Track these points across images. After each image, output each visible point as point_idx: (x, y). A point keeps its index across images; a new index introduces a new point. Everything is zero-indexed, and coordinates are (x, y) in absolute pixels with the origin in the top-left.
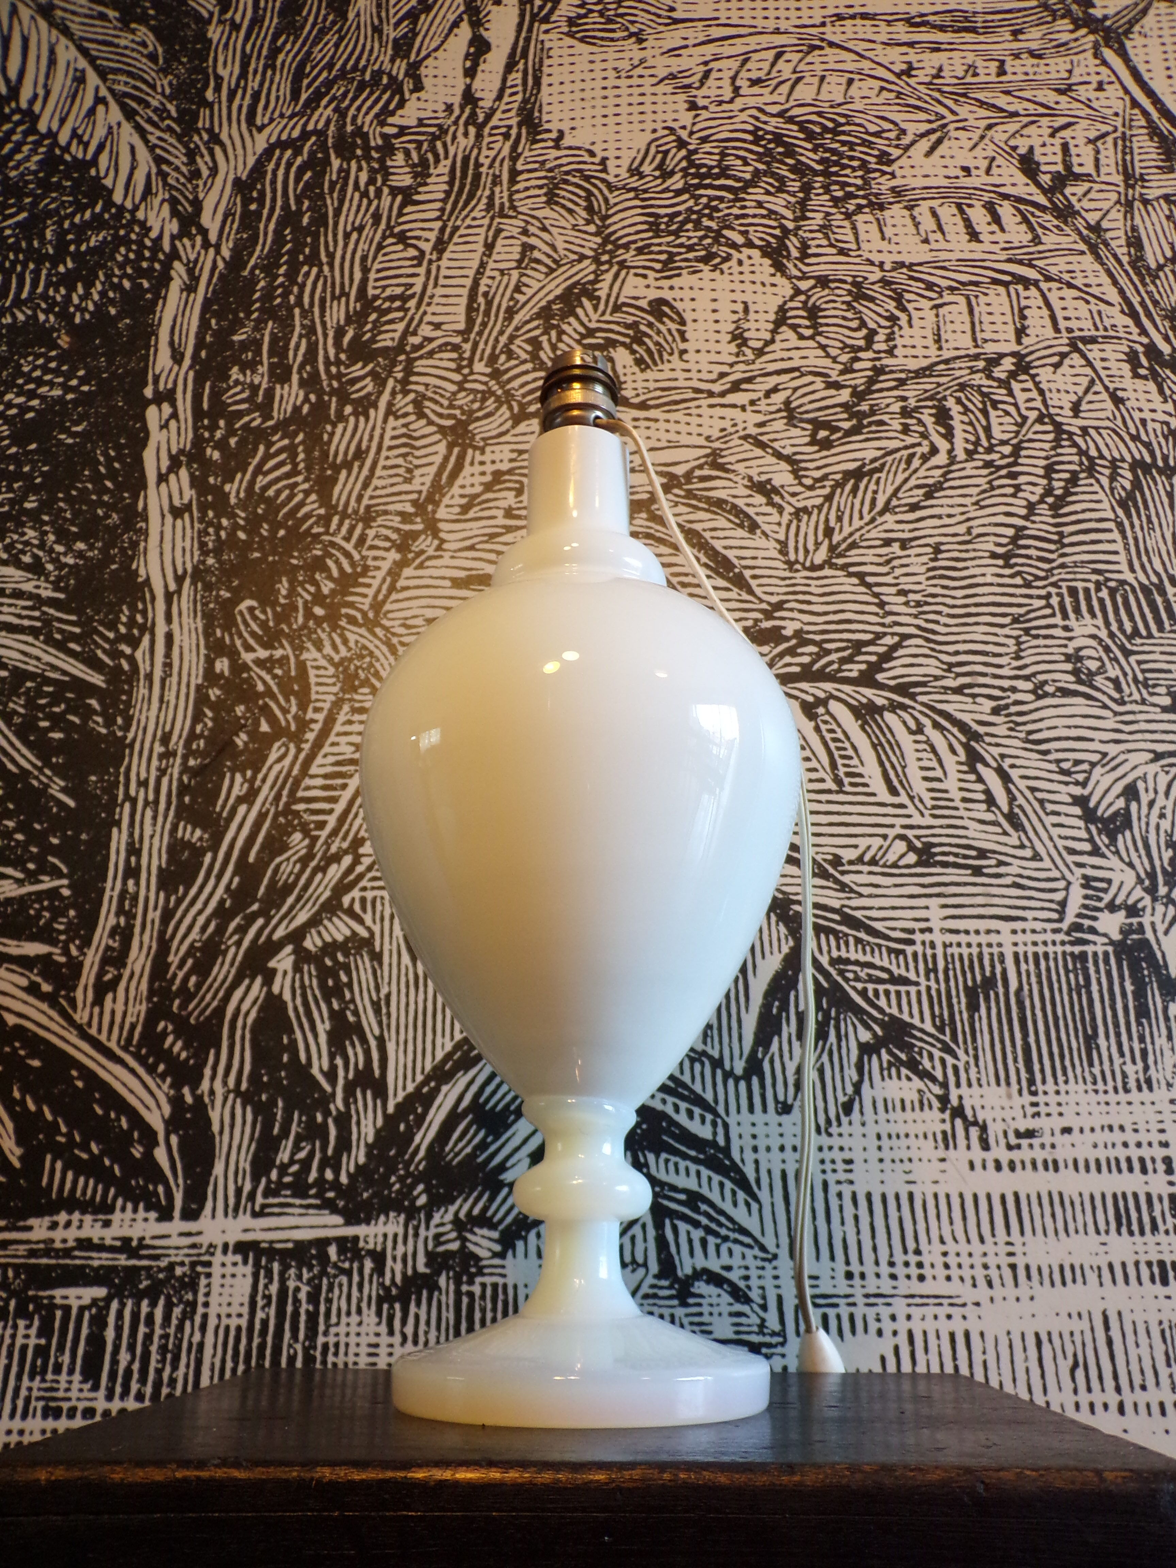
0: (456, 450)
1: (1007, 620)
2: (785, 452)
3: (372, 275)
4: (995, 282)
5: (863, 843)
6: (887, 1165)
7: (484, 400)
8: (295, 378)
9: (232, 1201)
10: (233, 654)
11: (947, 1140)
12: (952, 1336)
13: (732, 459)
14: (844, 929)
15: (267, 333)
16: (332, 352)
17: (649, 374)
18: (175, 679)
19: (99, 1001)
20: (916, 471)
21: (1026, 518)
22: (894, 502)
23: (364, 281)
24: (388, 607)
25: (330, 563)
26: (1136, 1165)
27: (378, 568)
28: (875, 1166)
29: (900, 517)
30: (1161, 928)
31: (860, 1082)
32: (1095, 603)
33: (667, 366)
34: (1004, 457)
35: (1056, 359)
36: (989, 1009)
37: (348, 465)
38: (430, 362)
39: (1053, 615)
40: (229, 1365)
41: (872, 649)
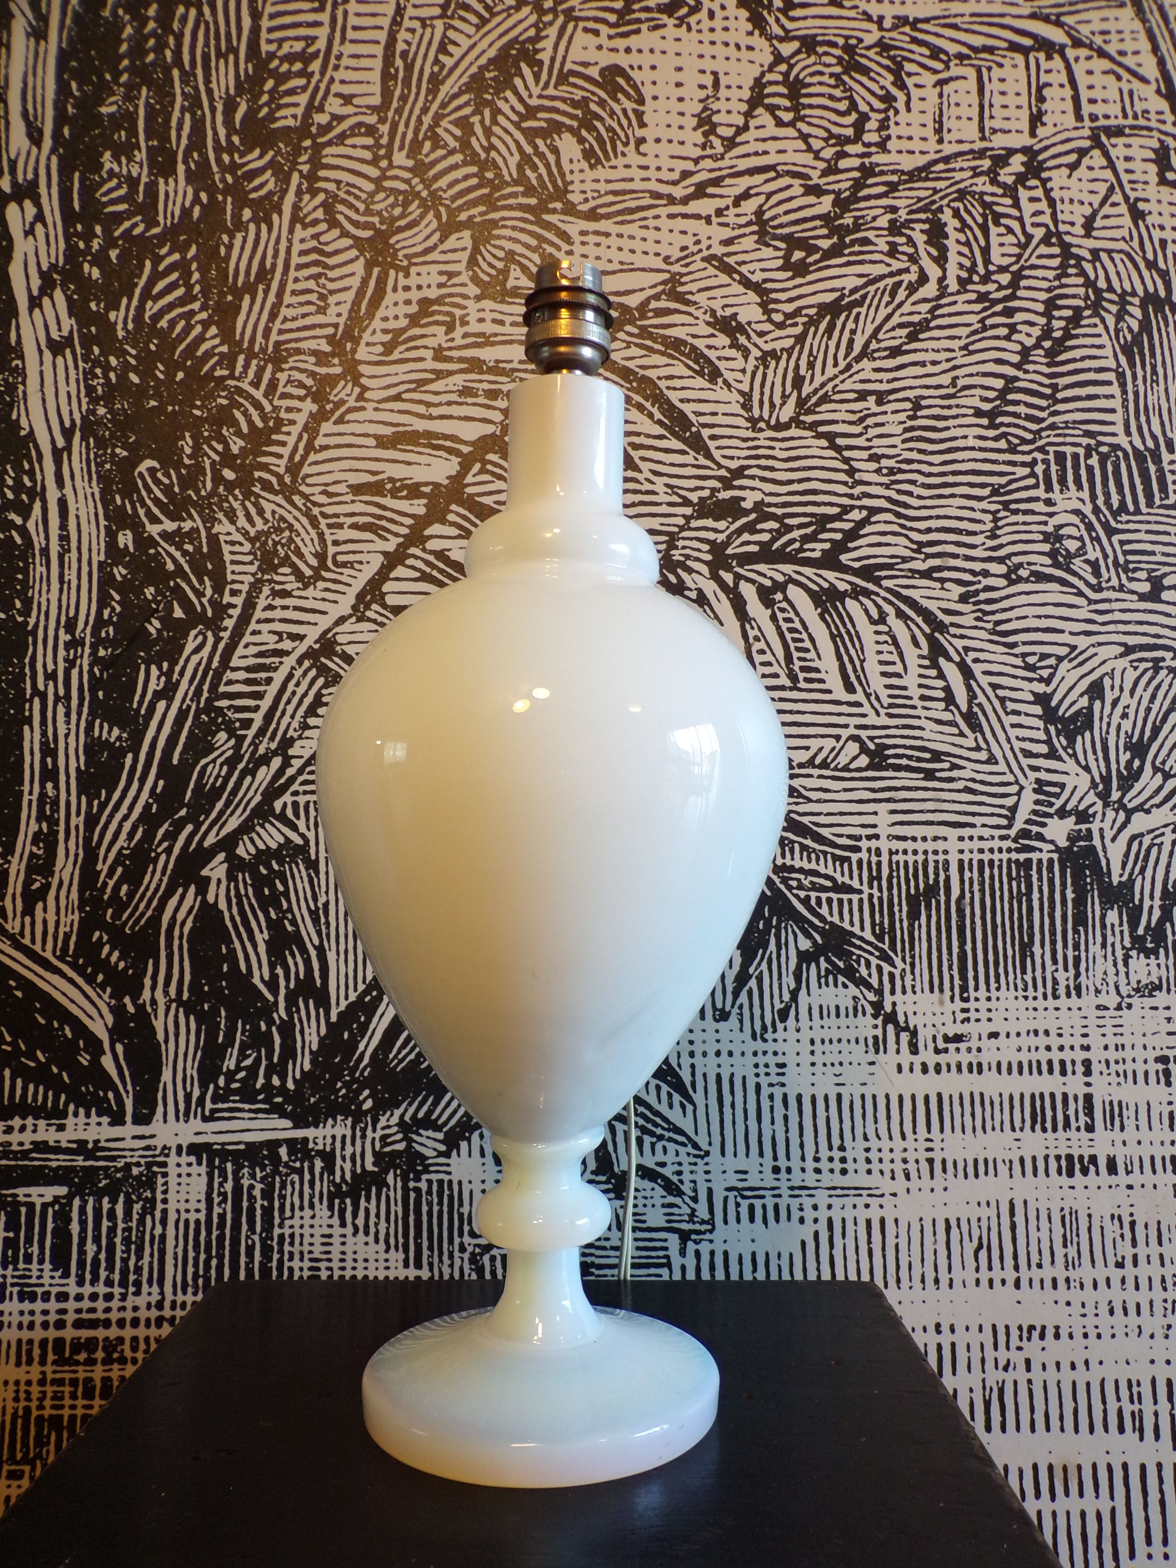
0: (376, 271)
1: (987, 491)
2: (754, 278)
3: (265, 23)
4: (1014, 47)
5: (815, 744)
7: (406, 204)
8: (181, 168)
9: (182, 1106)
10: (137, 527)
13: (693, 287)
14: (791, 836)
15: (141, 103)
16: (222, 132)
17: (601, 173)
18: (74, 555)
19: (28, 910)
20: (900, 305)
21: (1018, 366)
22: (874, 345)
23: (255, 30)
25: (237, 414)
27: (293, 422)
29: (878, 364)
30: (1109, 835)
32: (1083, 472)
33: (620, 162)
35: (1073, 157)
37: (250, 289)
38: (341, 150)
39: (1036, 486)
40: (191, 1254)
41: (837, 525)
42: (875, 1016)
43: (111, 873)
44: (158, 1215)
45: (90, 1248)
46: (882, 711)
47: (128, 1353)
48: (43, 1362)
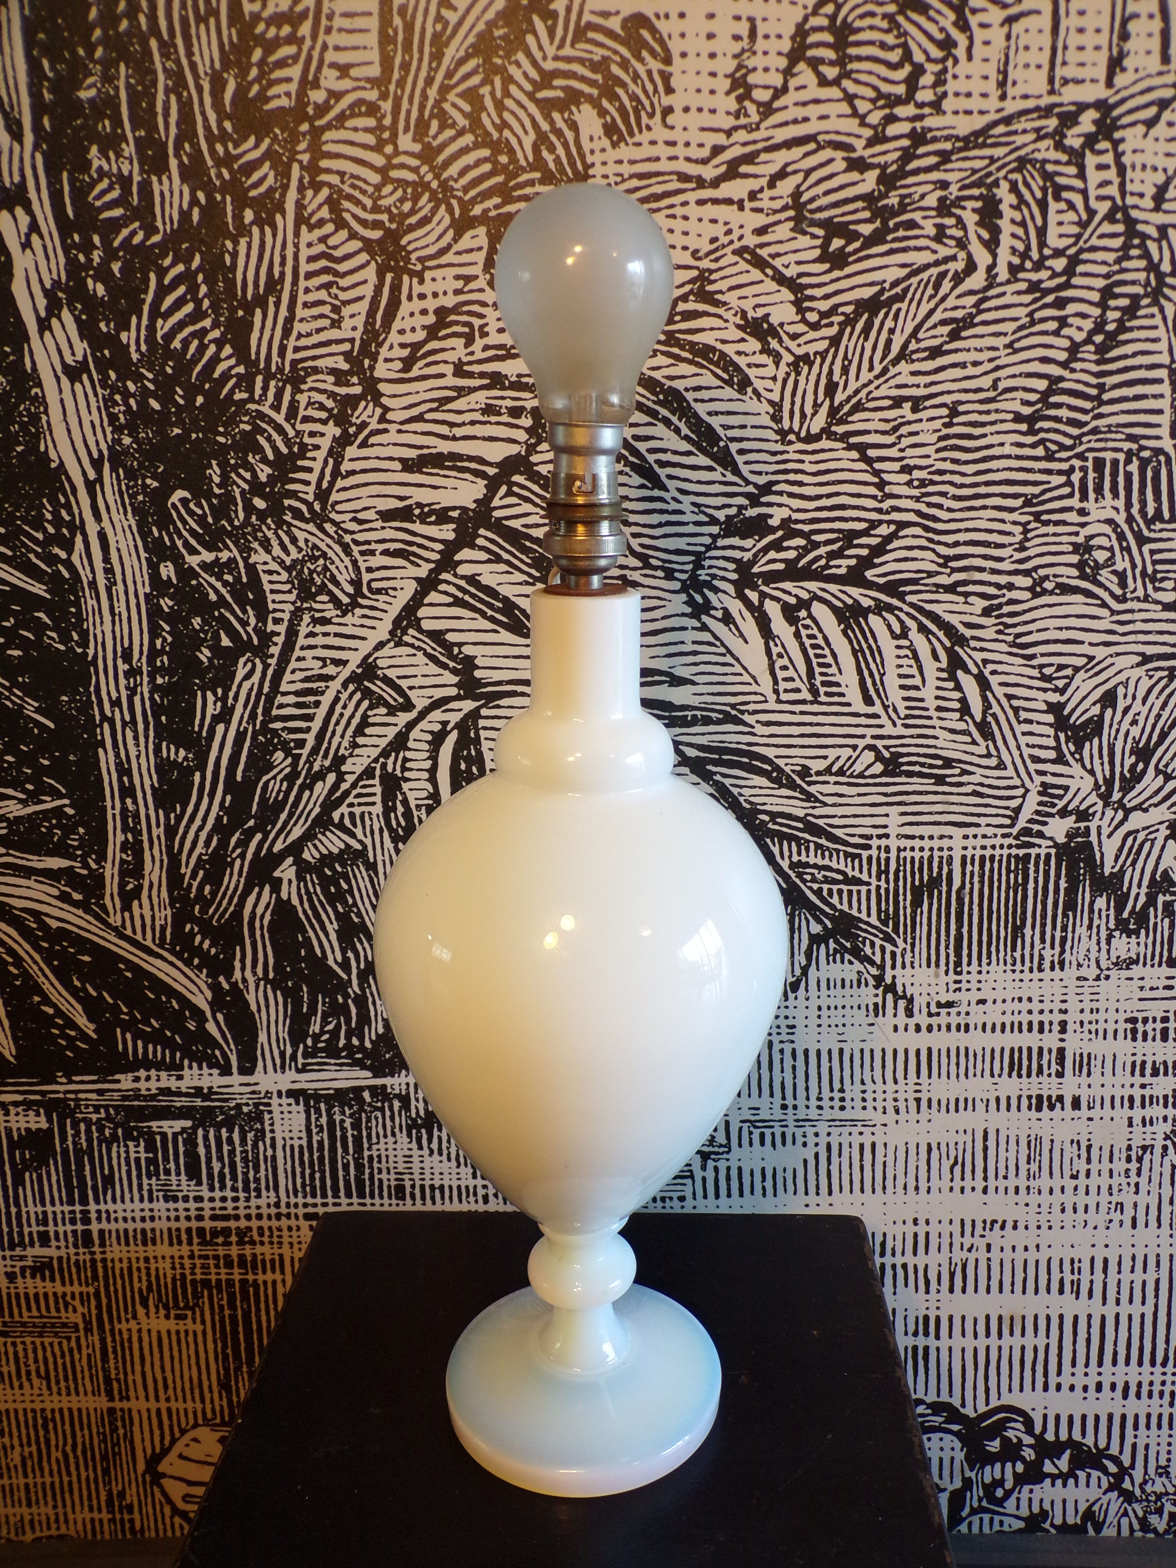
0: (389, 277)
1: (1019, 502)
2: (789, 273)
5: (832, 753)
6: (824, 1029)
7: (416, 199)
8: (173, 163)
9: (278, 1061)
10: (177, 559)
11: (878, 1010)
12: (862, 1146)
13: (722, 285)
14: (807, 836)
15: (122, 84)
16: (212, 117)
17: (625, 152)
18: (120, 587)
19: (127, 907)
20: (943, 299)
21: (1064, 365)
22: (913, 346)
24: (334, 497)
25: (262, 440)
26: (1036, 1027)
27: (317, 447)
28: (814, 1030)
29: (917, 366)
30: (1105, 831)
31: (809, 965)
32: (1121, 479)
33: (645, 137)
34: (1055, 275)
36: (931, 905)
37: (261, 301)
38: (342, 134)
39: (1071, 495)
40: (298, 1170)
41: (864, 540)
42: (876, 987)
43: (194, 876)
44: (268, 1141)
45: (216, 1166)
46: (899, 722)
47: (256, 1238)
48: (190, 1243)
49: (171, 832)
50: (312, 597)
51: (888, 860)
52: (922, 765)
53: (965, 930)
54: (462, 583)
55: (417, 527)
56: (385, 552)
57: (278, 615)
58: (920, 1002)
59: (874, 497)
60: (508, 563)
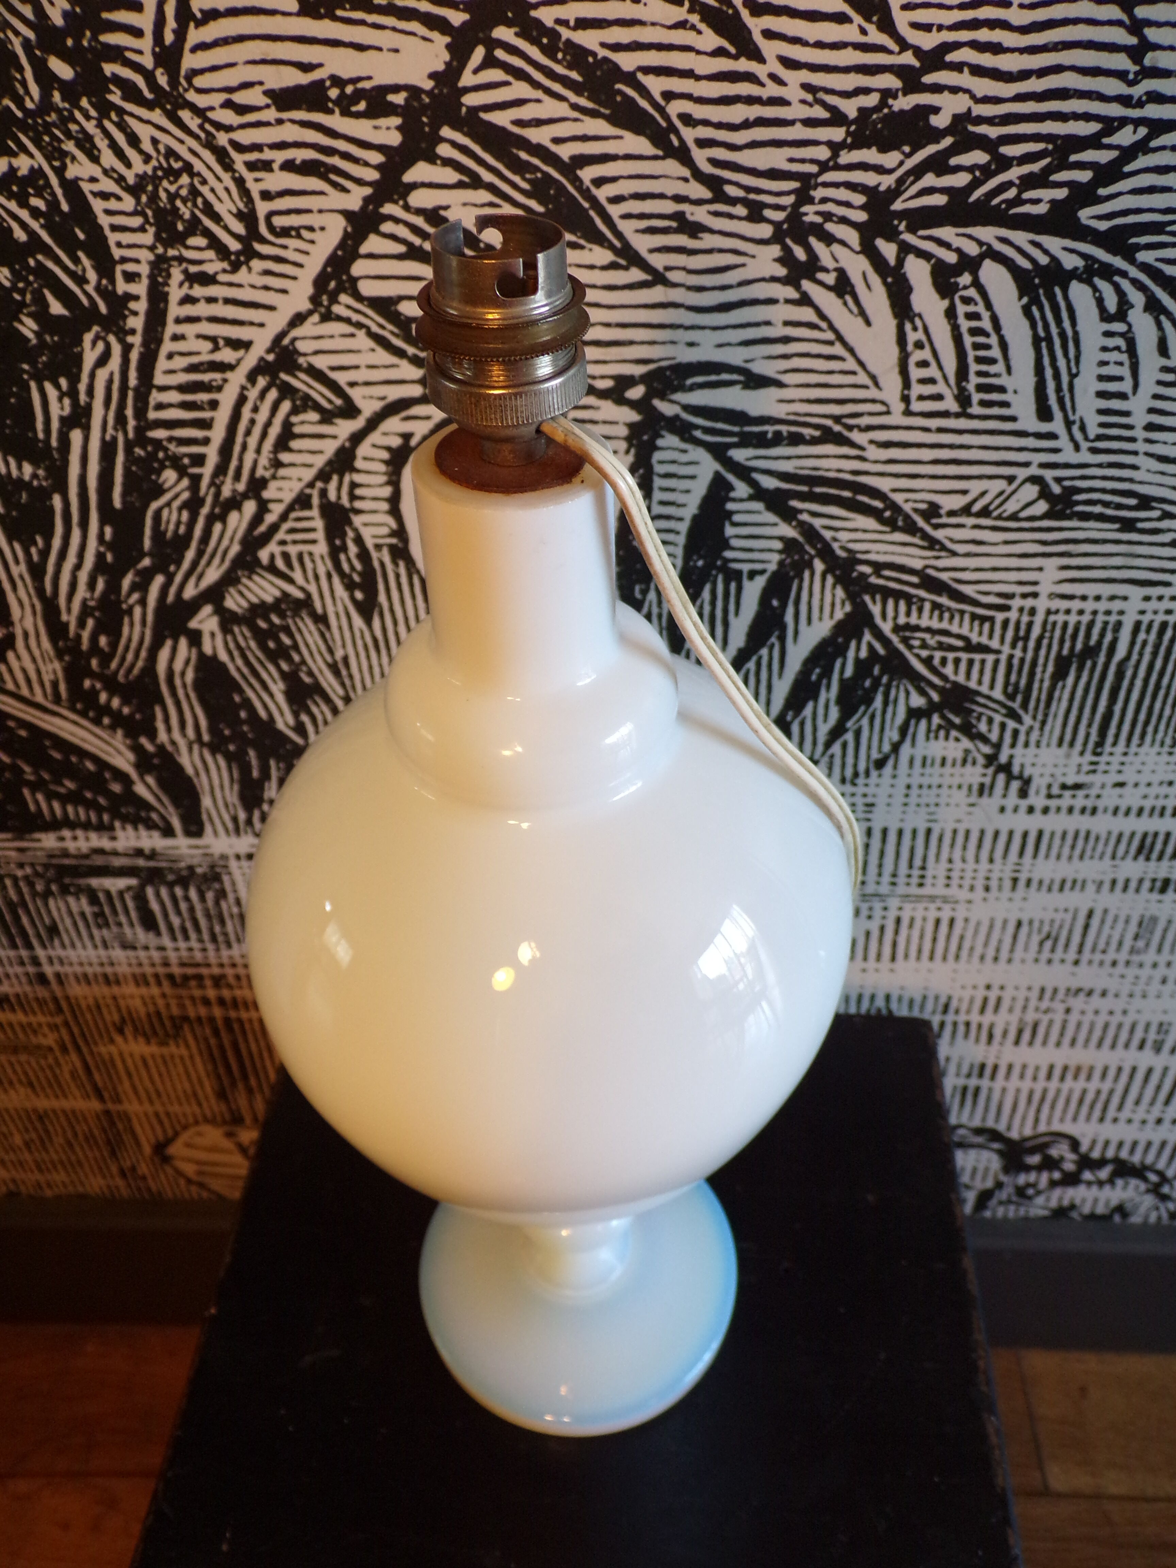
5: (977, 488)
6: (912, 808)
9: (230, 825)
11: (983, 790)
14: (922, 593)
24: (189, 61)
28: (898, 808)
31: (901, 741)
36: (1078, 678)
41: (1089, 155)
42: (986, 766)
43: (82, 624)
44: (231, 900)
45: (175, 920)
46: (1084, 445)
48: (159, 985)
49: (37, 571)
50: (180, 239)
51: (1030, 625)
52: (1106, 504)
53: (1118, 708)
54: (419, 221)
55: (336, 121)
56: (289, 166)
57: (130, 267)
58: (1039, 783)
59: (1121, 75)
60: (492, 188)
